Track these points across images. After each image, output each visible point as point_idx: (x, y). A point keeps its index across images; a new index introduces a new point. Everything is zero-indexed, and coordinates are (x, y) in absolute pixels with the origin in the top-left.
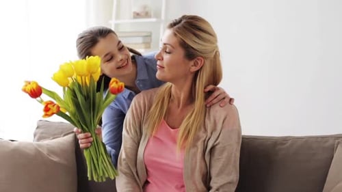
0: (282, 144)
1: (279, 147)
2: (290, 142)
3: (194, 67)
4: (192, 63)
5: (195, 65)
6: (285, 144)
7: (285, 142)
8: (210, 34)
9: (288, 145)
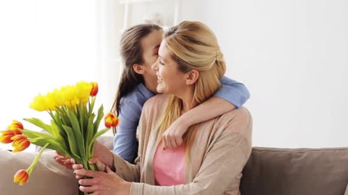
0: (298, 157)
1: (294, 160)
2: (305, 154)
3: (189, 80)
4: (187, 76)
5: (190, 78)
6: (301, 156)
7: (300, 154)
8: (204, 44)
9: (303, 157)
